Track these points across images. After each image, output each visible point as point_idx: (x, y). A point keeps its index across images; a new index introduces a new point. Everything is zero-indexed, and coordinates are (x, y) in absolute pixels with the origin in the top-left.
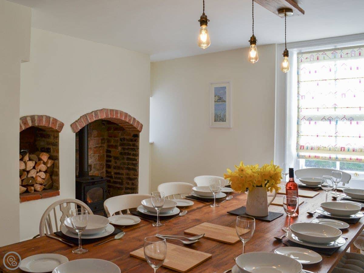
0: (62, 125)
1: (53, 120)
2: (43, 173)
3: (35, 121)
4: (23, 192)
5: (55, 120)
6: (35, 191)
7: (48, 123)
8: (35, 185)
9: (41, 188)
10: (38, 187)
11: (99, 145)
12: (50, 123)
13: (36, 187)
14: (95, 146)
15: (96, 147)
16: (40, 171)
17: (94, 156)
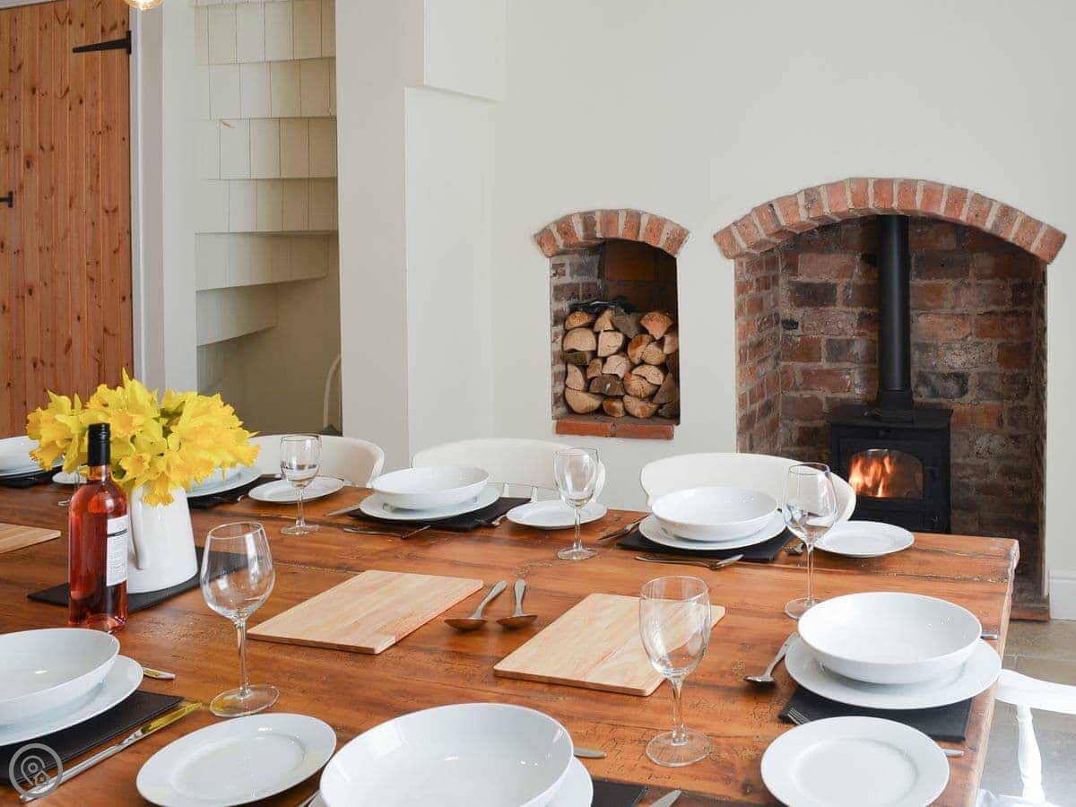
0: (680, 237)
1: (650, 222)
2: (655, 371)
3: (594, 225)
4: (588, 411)
5: (658, 223)
6: (627, 414)
7: (635, 231)
8: (627, 398)
9: (643, 408)
10: (636, 407)
11: (1004, 308)
12: (642, 231)
13: (628, 404)
14: (982, 310)
15: (990, 313)
16: (642, 363)
17: (977, 344)
